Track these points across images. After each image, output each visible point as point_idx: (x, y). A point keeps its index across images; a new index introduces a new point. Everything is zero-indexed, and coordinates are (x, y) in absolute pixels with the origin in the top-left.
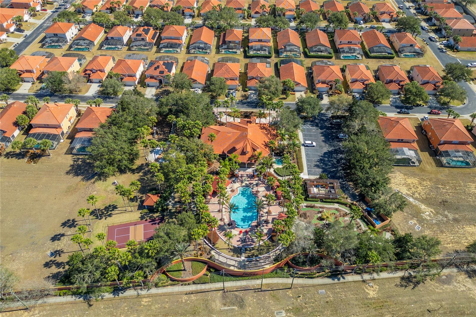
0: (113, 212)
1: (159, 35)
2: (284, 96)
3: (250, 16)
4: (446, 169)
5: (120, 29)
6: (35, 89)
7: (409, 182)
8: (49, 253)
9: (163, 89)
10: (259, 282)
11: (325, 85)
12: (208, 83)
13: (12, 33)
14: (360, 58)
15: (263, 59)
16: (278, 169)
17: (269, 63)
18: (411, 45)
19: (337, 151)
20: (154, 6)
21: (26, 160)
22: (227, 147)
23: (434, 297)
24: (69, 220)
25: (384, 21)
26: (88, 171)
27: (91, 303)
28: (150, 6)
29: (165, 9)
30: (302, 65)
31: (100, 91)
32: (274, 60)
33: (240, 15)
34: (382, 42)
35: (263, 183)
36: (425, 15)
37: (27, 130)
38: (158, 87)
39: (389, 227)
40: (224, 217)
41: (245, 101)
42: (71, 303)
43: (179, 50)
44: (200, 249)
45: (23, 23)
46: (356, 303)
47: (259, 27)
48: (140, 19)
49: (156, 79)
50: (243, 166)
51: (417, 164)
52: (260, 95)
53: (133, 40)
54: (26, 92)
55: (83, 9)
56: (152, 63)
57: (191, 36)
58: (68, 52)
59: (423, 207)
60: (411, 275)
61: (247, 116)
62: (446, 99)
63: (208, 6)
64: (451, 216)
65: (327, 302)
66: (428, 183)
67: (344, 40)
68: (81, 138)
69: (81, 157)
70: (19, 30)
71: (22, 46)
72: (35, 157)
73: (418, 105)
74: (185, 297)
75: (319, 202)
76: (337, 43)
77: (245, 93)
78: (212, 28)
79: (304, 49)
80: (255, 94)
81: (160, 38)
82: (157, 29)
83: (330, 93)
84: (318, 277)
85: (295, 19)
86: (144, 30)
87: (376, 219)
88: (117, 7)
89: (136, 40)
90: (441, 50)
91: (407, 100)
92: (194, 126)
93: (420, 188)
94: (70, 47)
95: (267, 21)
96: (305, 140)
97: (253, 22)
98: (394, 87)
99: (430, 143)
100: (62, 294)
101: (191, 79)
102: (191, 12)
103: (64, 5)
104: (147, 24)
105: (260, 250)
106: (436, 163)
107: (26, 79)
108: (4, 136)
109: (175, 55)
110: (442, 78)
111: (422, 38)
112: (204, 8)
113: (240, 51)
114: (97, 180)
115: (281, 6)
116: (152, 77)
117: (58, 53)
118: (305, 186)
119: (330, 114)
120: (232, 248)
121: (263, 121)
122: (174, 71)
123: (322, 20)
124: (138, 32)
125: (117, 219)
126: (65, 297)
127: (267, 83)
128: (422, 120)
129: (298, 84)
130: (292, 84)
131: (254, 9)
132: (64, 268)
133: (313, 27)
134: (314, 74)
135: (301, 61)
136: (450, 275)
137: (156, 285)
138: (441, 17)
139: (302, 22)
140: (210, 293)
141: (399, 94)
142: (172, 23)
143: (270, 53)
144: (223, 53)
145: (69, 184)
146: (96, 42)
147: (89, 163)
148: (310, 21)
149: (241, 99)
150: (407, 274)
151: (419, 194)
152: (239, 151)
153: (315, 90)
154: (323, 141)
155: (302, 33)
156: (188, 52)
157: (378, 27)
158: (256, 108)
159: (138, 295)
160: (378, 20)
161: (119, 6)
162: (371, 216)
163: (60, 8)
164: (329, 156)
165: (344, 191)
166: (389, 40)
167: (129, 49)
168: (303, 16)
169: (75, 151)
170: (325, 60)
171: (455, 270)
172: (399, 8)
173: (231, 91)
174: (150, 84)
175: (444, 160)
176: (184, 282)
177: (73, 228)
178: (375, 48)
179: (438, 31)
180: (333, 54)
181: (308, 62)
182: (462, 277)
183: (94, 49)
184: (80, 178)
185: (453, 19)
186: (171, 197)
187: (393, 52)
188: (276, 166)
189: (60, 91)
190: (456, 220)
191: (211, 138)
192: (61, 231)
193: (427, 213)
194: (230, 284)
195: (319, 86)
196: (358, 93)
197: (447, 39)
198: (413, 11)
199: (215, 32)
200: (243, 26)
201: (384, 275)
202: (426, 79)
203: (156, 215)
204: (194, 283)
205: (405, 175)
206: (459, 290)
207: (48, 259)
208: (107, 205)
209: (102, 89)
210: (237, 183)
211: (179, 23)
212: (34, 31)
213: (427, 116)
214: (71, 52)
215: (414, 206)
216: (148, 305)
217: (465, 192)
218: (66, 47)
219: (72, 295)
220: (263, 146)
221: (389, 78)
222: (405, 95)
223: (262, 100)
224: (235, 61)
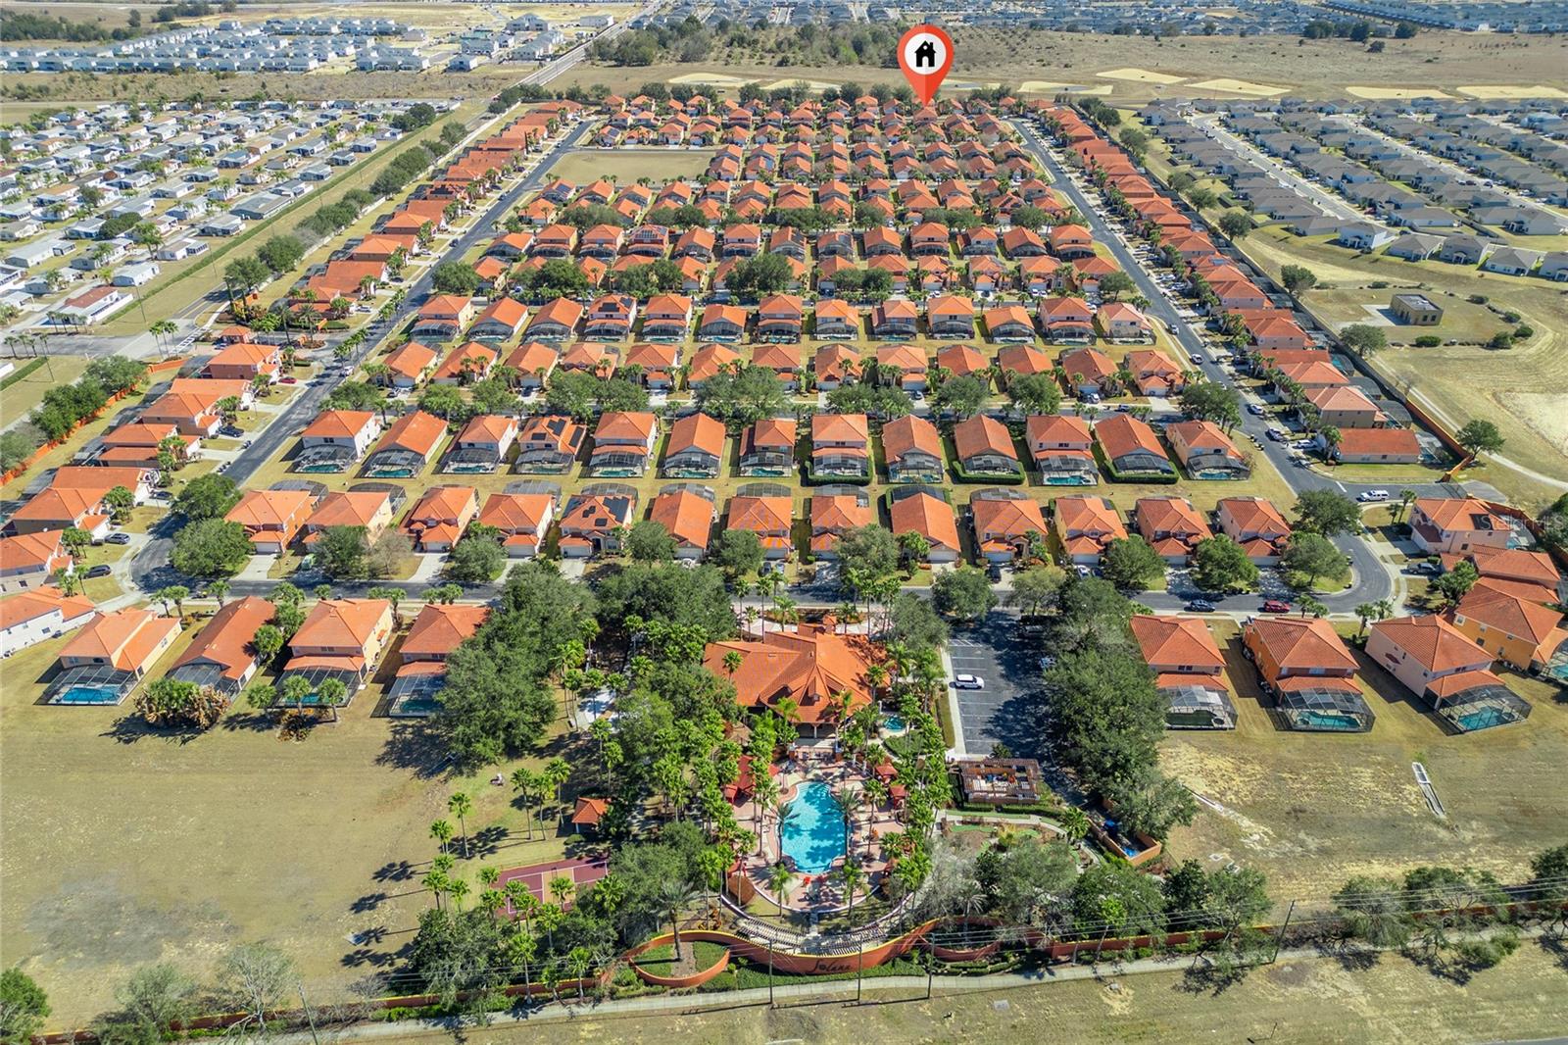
0: (497, 843)
1: (587, 435)
2: (905, 574)
3: (812, 387)
4: (1300, 736)
5: (491, 423)
6: (285, 570)
7: (1211, 767)
8: (350, 938)
9: (603, 562)
10: (852, 986)
11: (1005, 546)
12: (716, 542)
13: (213, 437)
14: (1093, 481)
15: (850, 487)
16: (892, 739)
17: (865, 497)
18: (1217, 451)
19: (1036, 699)
20: (572, 366)
21: (277, 731)
22: (767, 690)
23: (1263, 1013)
24: (392, 865)
25: (1152, 394)
26: (429, 755)
27: (464, 1036)
28: (559, 365)
29: (600, 373)
30: (947, 500)
31: (445, 571)
32: (876, 489)
33: (787, 386)
34: (1144, 445)
35: (859, 771)
36: (1259, 377)
37: (278, 664)
38: (590, 558)
39: (1158, 866)
40: (766, 849)
41: (807, 587)
42: (415, 1036)
43: (638, 470)
44: (712, 916)
45: (239, 415)
46: (1082, 1027)
47: (837, 412)
48: (533, 398)
49: (585, 539)
50: (806, 732)
51: (1228, 723)
52: (843, 571)
53: (523, 448)
54: (263, 577)
55: (390, 376)
56: (575, 503)
57: (668, 437)
58: (360, 481)
59: (1246, 823)
60: (1210, 966)
61: (813, 618)
62: (1305, 577)
63: (708, 364)
64: (1312, 843)
65: (1014, 1027)
66: (1258, 768)
67: (1050, 438)
68: (412, 679)
69: (410, 723)
70: (230, 430)
71: (240, 470)
72: (299, 726)
73: (1235, 592)
74: (681, 1021)
75: (994, 813)
76: (1034, 447)
77: (808, 567)
78: (719, 417)
79: (950, 463)
80: (832, 568)
81: (590, 444)
82: (581, 420)
83: (1018, 564)
84: (991, 972)
85: (926, 391)
86: (551, 425)
87: (1129, 847)
88: (477, 370)
89: (530, 449)
90: (1296, 462)
91: (1204, 582)
92: (689, 638)
93: (1238, 779)
94: (365, 468)
95: (858, 396)
96: (958, 672)
97: (821, 401)
98: (1174, 549)
99: (1260, 677)
100: (394, 1017)
101: (674, 535)
102: (665, 379)
103: (337, 368)
104: (554, 409)
105: (854, 917)
106: (1274, 722)
107: (260, 548)
108: (224, 678)
109: (628, 482)
110: (1292, 528)
111: (1249, 432)
112: (698, 368)
113: (791, 471)
114: (451, 774)
115: (890, 363)
116: (576, 535)
117: (333, 482)
118: (959, 778)
119: (1015, 612)
120: (788, 913)
121: (853, 629)
122: (628, 519)
123: (996, 391)
124: (537, 430)
125: (506, 858)
126: (402, 1023)
127: (859, 540)
128: (1244, 624)
129: (936, 544)
130: (921, 544)
131: (824, 368)
132: (391, 965)
133: (971, 411)
134: (977, 522)
135: (944, 491)
136: (1301, 963)
137: (613, 996)
138: (1294, 381)
139: (943, 399)
140: (739, 1012)
141: (1188, 565)
142: (621, 407)
143: (865, 473)
144: (749, 477)
145: (385, 787)
146: (428, 458)
147: (431, 737)
148: (963, 395)
149: (796, 580)
150: (1199, 963)
151: (1236, 793)
152: (797, 696)
153: (980, 557)
154: (1002, 676)
155: (945, 425)
156: (662, 475)
157: (1133, 409)
158: (834, 601)
159: (572, 1015)
160: (1137, 391)
161: (482, 368)
162: (1118, 841)
163: (328, 376)
164: (1017, 709)
165: (1053, 788)
166: (1164, 441)
167: (513, 471)
168: (944, 385)
169: (395, 709)
170: (1003, 489)
171: (1314, 953)
172: (1192, 360)
173: (773, 564)
174: (570, 553)
175: (1294, 714)
176: (677, 987)
177: (403, 882)
178: (1127, 459)
179: (1288, 416)
180: (1024, 475)
181: (962, 494)
182: (1330, 968)
183: (425, 473)
184: (410, 771)
185: (1323, 386)
186: (636, 806)
187: (1172, 466)
188: (887, 733)
189: (347, 573)
190: (1324, 852)
191: (730, 663)
192: (377, 888)
193: (1256, 837)
194: (784, 992)
195: (989, 548)
196: (1087, 564)
197: (1310, 435)
198: (1227, 368)
199: (728, 425)
200: (796, 411)
201: (1146, 965)
202: (1249, 528)
203: (601, 847)
204: (701, 990)
205: (1201, 749)
206: (1323, 997)
207: (351, 950)
208: (483, 829)
209: (449, 566)
210: (794, 775)
211: (638, 407)
212: (268, 431)
213: (1255, 615)
214: (367, 481)
215: (1223, 821)
216: (594, 1038)
217: (1347, 787)
218: (353, 469)
219: (418, 1018)
220: (854, 685)
221: (1159, 528)
222: (1202, 567)
223: (850, 581)
224: (779, 492)
